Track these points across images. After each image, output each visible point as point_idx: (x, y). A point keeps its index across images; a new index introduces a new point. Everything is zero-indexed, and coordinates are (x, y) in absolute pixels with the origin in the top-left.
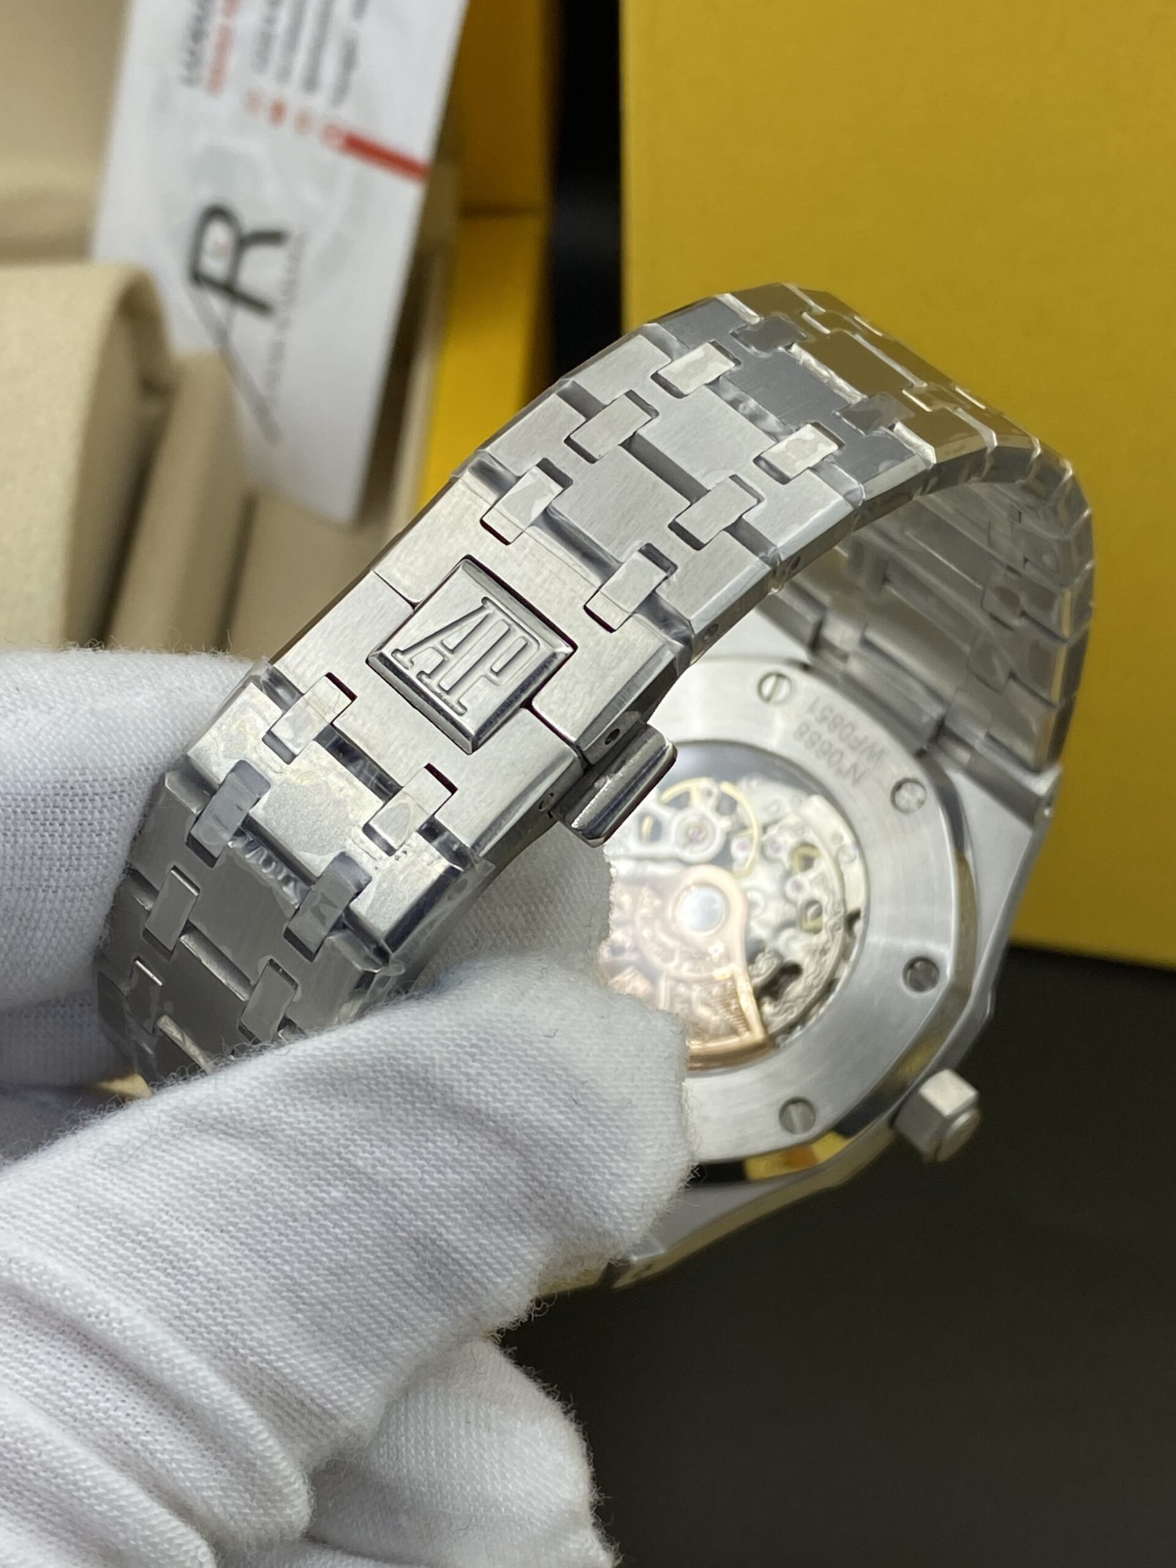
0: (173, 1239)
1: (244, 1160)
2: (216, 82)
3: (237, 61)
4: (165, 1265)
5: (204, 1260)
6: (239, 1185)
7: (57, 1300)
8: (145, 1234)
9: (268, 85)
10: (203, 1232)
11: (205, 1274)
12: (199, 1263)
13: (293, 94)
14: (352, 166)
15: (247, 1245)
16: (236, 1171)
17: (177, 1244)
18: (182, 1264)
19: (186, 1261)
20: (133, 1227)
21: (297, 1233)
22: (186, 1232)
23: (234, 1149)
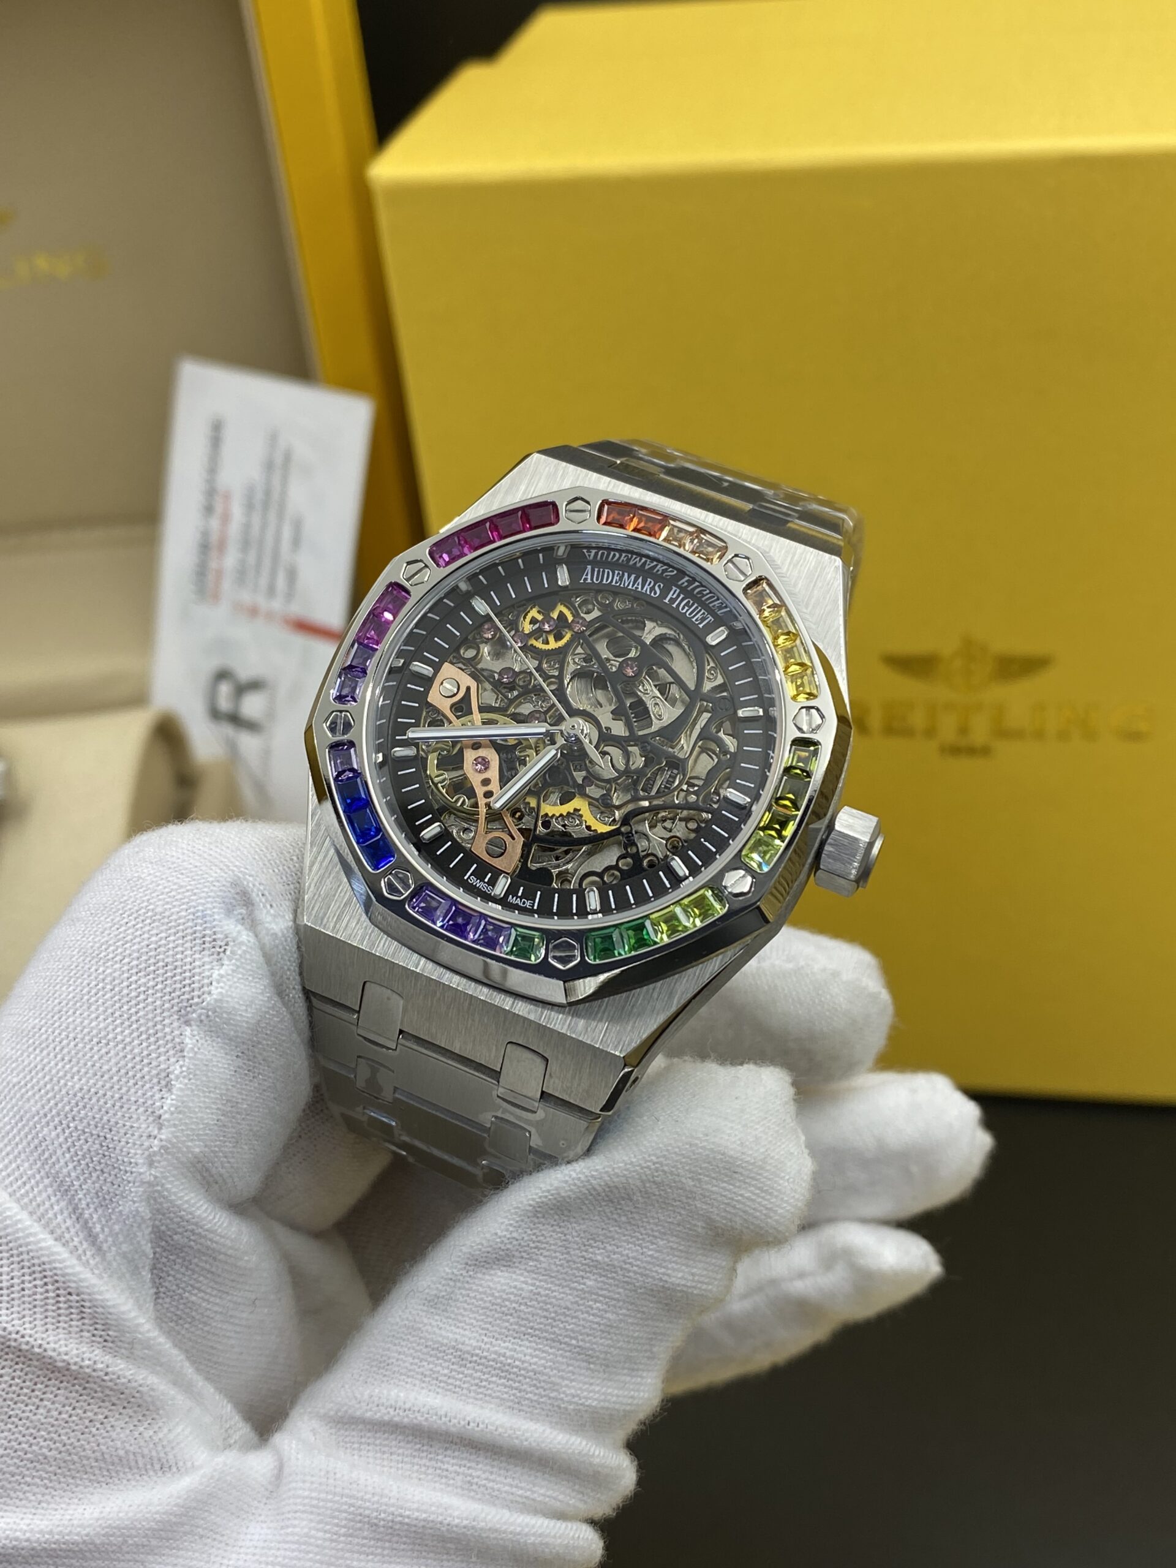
0: (496, 1353)
1: (523, 1282)
2: (216, 597)
3: (227, 585)
4: (497, 1371)
5: (520, 1360)
6: (525, 1300)
7: (445, 1423)
8: (477, 1355)
9: (246, 597)
10: (513, 1340)
11: (524, 1369)
12: (517, 1363)
13: (261, 601)
14: (300, 641)
15: (544, 1337)
16: (520, 1292)
17: (499, 1355)
18: (507, 1367)
19: (509, 1365)
20: (468, 1352)
21: (573, 1318)
22: (503, 1345)
23: (514, 1276)
